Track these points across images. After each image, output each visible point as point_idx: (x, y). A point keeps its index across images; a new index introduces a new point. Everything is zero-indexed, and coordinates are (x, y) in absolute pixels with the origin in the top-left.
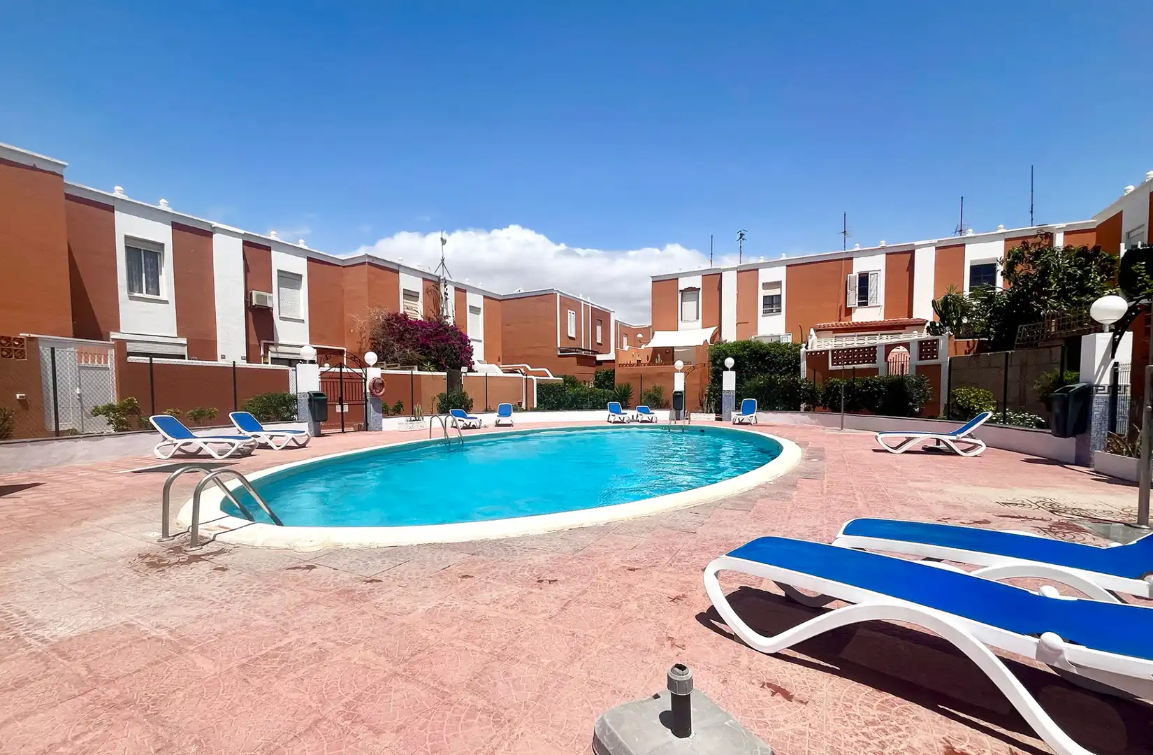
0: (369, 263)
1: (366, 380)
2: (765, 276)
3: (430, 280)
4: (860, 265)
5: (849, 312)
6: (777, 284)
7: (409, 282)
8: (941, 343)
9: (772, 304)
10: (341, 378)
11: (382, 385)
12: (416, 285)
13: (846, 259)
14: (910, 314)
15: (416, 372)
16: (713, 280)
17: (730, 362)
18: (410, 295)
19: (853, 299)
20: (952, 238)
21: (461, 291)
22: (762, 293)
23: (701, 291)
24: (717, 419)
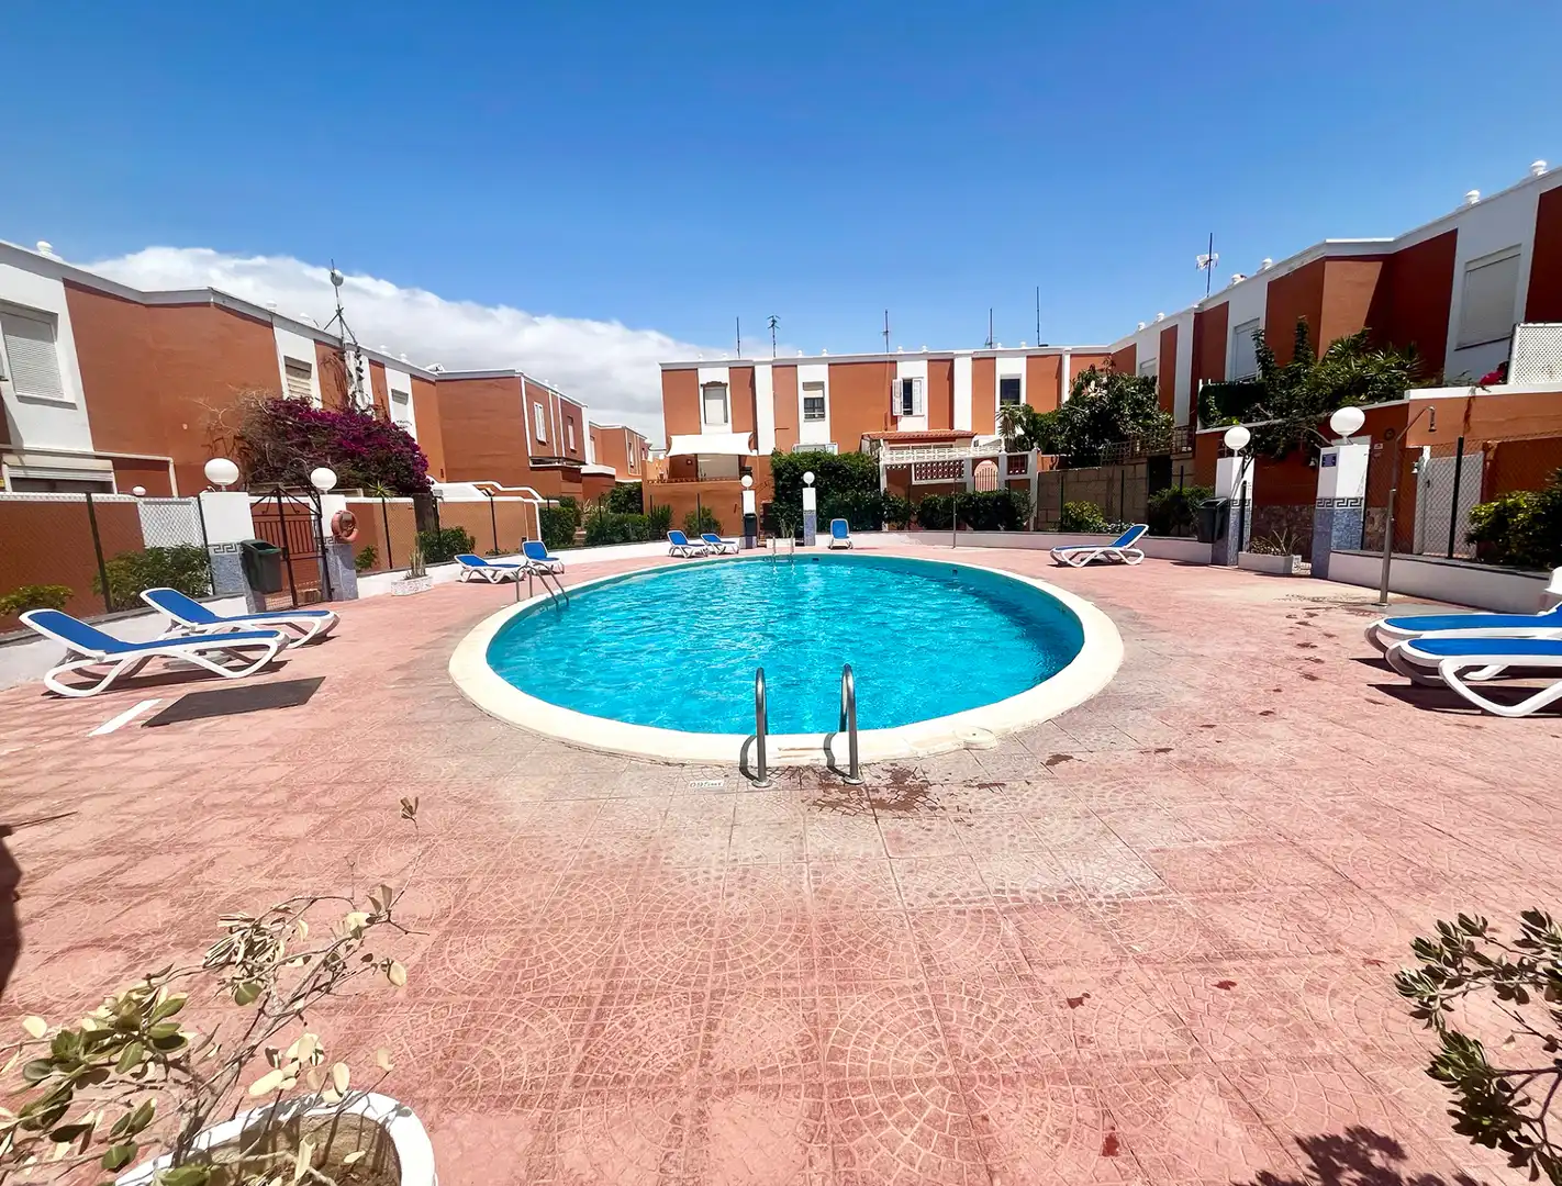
0: (216, 305)
1: (319, 516)
2: (806, 374)
3: (325, 344)
4: (905, 370)
5: (895, 420)
6: (820, 385)
7: (293, 346)
8: (1030, 457)
9: (814, 407)
10: (282, 515)
11: (352, 522)
12: (306, 351)
13: (891, 362)
14: (952, 427)
15: (361, 499)
16: (744, 376)
17: (809, 477)
18: (298, 368)
19: (898, 409)
20: (983, 350)
21: (378, 364)
22: (802, 394)
23: (728, 389)
24: (797, 544)
